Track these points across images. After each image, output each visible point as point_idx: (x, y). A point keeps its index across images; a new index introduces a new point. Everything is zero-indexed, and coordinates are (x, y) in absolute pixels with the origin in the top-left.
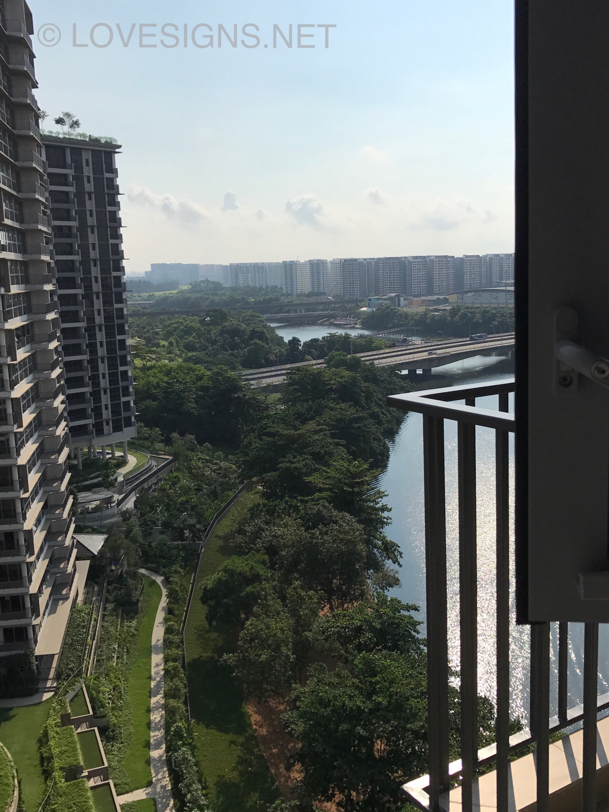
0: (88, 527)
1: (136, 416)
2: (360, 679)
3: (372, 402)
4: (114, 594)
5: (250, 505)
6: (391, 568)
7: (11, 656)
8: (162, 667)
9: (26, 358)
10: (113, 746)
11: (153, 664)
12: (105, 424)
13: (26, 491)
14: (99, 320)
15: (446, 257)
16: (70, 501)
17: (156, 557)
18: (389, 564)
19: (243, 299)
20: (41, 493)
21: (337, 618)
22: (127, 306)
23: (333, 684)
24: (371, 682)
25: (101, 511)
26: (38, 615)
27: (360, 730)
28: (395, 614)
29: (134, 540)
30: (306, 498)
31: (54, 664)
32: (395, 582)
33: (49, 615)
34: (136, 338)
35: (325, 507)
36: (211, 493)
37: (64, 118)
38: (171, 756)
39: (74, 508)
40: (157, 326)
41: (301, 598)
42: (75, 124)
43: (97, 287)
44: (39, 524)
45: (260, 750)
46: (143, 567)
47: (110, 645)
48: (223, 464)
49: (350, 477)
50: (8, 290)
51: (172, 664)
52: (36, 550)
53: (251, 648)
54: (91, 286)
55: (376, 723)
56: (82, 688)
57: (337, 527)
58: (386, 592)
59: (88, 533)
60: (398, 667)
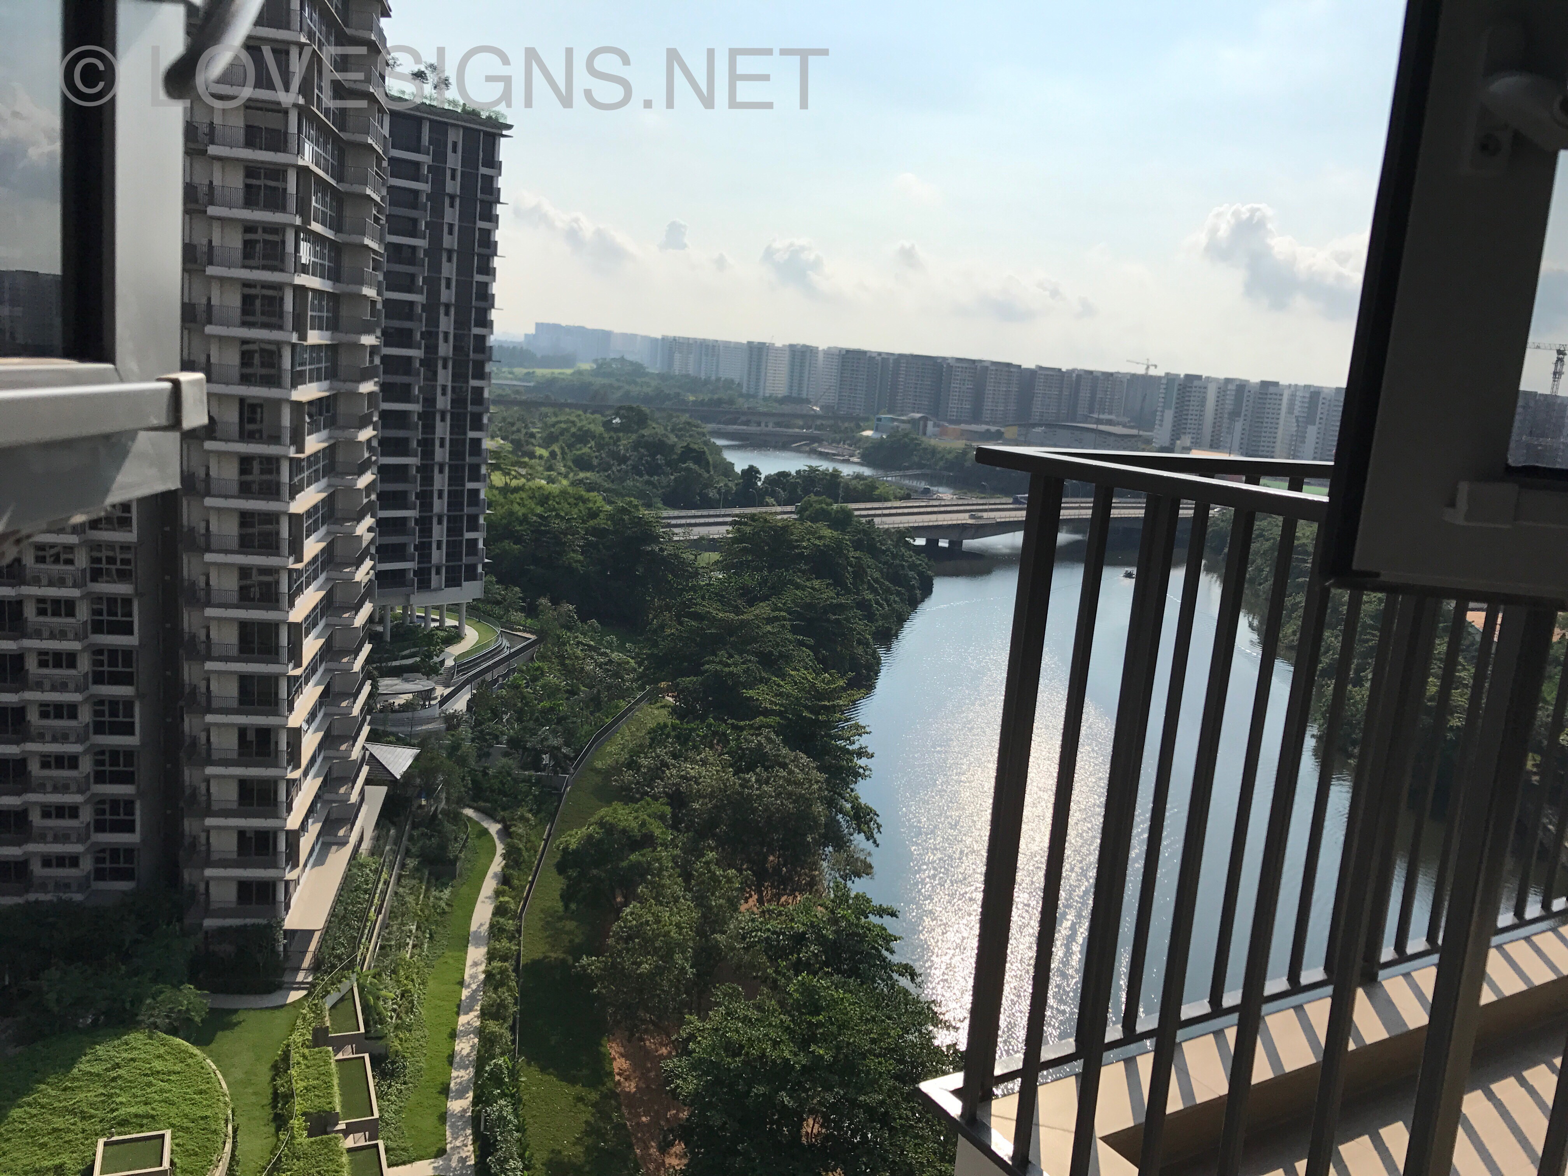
0: (392, 734)
1: (485, 565)
2: (792, 1016)
3: (863, 582)
4: (421, 843)
5: (651, 725)
6: (861, 847)
7: (245, 926)
8: (482, 967)
9: (319, 452)
10: (390, 1086)
11: (469, 962)
12: (433, 572)
13: (298, 665)
14: (443, 402)
15: (1009, 365)
16: (367, 689)
17: (492, 791)
18: (859, 840)
19: (678, 394)
20: (320, 671)
21: (767, 916)
22: (490, 385)
23: (750, 1019)
24: (810, 1023)
25: (415, 710)
26: (295, 865)
27: (785, 1098)
28: (858, 919)
29: (462, 761)
30: (742, 723)
31: (313, 946)
32: (863, 869)
33: (314, 866)
34: (499, 439)
35: (769, 740)
36: (592, 700)
38: (480, 1111)
39: (371, 702)
40: (533, 423)
41: (714, 878)
43: (445, 349)
44: (313, 720)
45: (621, 1116)
46: (470, 807)
47: (403, 924)
48: (615, 656)
49: (814, 697)
50: (303, 337)
51: (500, 964)
52: (304, 761)
53: (628, 950)
54: (436, 347)
55: (810, 1089)
56: (352, 989)
57: (785, 774)
58: (849, 883)
59: (390, 743)
60: (854, 1003)
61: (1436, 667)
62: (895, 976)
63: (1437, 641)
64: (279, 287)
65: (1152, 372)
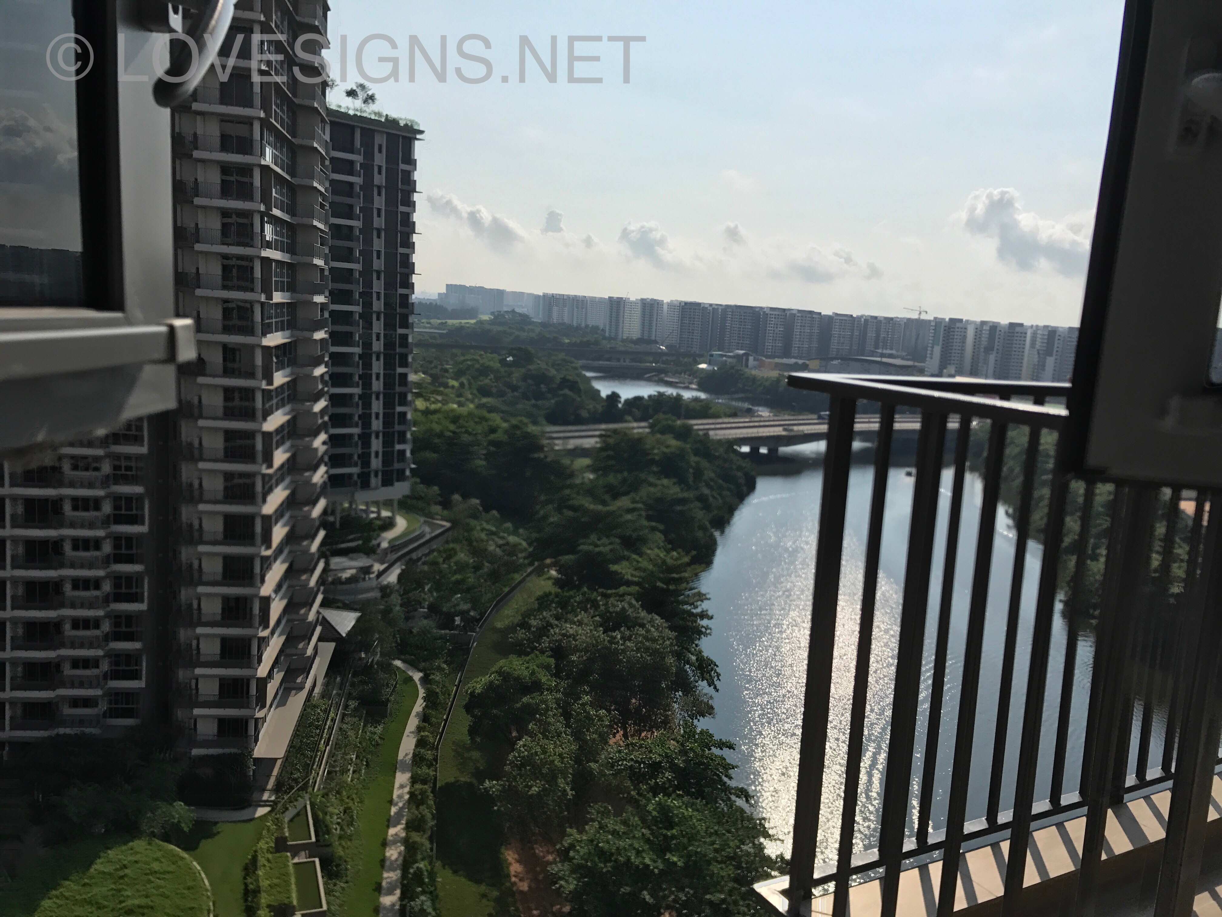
0: (339, 601)
1: (412, 470)
2: (652, 830)
3: (701, 481)
4: (359, 689)
5: (539, 593)
6: (704, 691)
7: (224, 755)
8: (407, 789)
9: (284, 384)
10: (335, 885)
11: (397, 785)
12: (372, 475)
13: (269, 547)
14: (378, 346)
15: (811, 312)
16: (321, 566)
17: (416, 646)
18: (703, 685)
19: (556, 338)
20: (286, 552)
21: (631, 748)
22: (413, 333)
23: (618, 834)
24: (665, 836)
25: (358, 582)
26: (263, 706)
27: (646, 896)
28: (703, 751)
29: (393, 622)
30: (609, 592)
31: (275, 772)
32: (707, 710)
33: (276, 708)
34: (421, 374)
35: (631, 605)
36: (493, 573)
37: (357, 90)
38: (406, 905)
39: (325, 576)
40: (447, 361)
41: (588, 717)
42: (371, 98)
43: (378, 305)
44: (279, 591)
45: (517, 910)
46: (399, 659)
47: (345, 754)
48: (512, 539)
49: (665, 570)
50: (269, 297)
51: (421, 786)
52: (272, 623)
53: (521, 776)
54: (371, 304)
55: (665, 890)
56: (305, 807)
57: (644, 632)
58: (695, 721)
59: (338, 608)
60: (700, 820)
61: (1158, 546)
62: (733, 798)
63: (1158, 525)
64: (250, 259)
65: (924, 317)
